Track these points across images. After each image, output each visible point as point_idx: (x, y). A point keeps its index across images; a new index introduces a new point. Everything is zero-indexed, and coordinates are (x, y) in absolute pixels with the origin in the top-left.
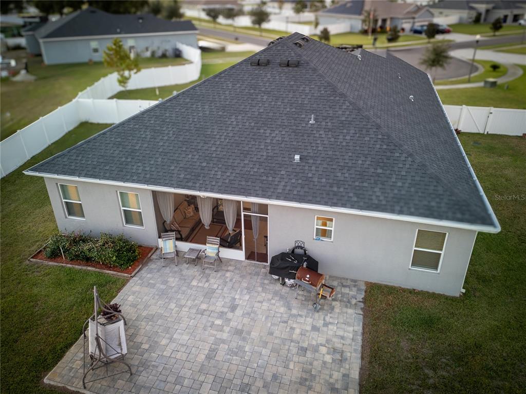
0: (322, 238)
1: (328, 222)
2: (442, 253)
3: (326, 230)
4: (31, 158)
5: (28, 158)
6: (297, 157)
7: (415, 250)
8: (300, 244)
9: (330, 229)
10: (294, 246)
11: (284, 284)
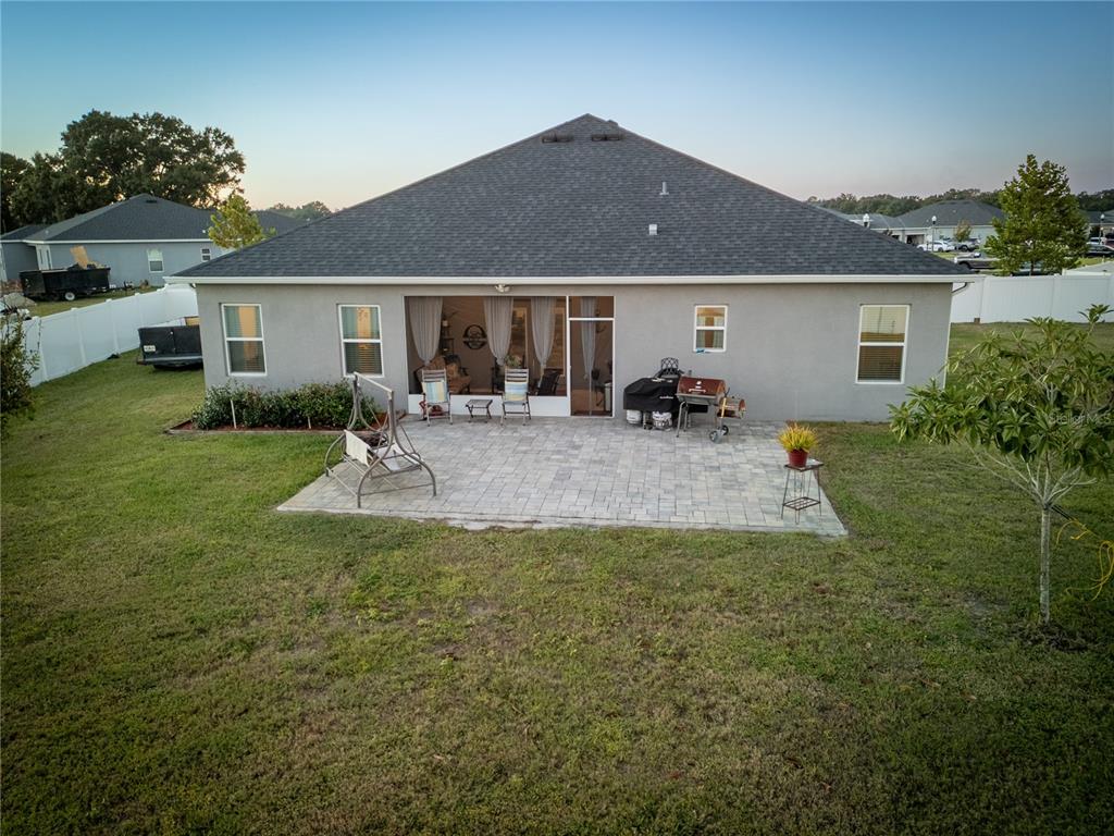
0: (707, 350)
1: (716, 318)
2: (904, 344)
3: (713, 331)
4: (90, 366)
5: (85, 363)
6: (653, 228)
7: (861, 347)
8: (669, 366)
9: (720, 328)
10: (659, 370)
11: (650, 424)
